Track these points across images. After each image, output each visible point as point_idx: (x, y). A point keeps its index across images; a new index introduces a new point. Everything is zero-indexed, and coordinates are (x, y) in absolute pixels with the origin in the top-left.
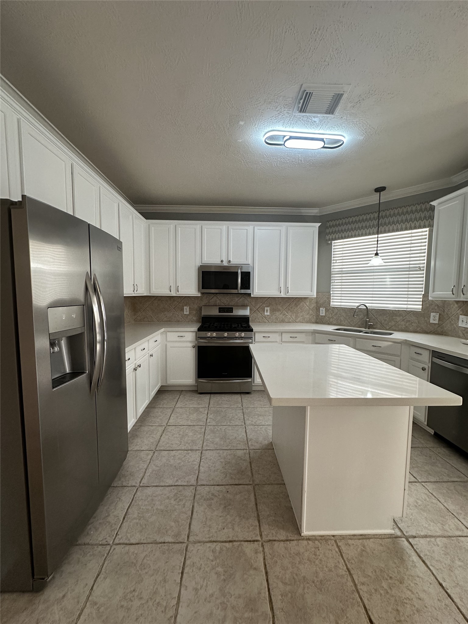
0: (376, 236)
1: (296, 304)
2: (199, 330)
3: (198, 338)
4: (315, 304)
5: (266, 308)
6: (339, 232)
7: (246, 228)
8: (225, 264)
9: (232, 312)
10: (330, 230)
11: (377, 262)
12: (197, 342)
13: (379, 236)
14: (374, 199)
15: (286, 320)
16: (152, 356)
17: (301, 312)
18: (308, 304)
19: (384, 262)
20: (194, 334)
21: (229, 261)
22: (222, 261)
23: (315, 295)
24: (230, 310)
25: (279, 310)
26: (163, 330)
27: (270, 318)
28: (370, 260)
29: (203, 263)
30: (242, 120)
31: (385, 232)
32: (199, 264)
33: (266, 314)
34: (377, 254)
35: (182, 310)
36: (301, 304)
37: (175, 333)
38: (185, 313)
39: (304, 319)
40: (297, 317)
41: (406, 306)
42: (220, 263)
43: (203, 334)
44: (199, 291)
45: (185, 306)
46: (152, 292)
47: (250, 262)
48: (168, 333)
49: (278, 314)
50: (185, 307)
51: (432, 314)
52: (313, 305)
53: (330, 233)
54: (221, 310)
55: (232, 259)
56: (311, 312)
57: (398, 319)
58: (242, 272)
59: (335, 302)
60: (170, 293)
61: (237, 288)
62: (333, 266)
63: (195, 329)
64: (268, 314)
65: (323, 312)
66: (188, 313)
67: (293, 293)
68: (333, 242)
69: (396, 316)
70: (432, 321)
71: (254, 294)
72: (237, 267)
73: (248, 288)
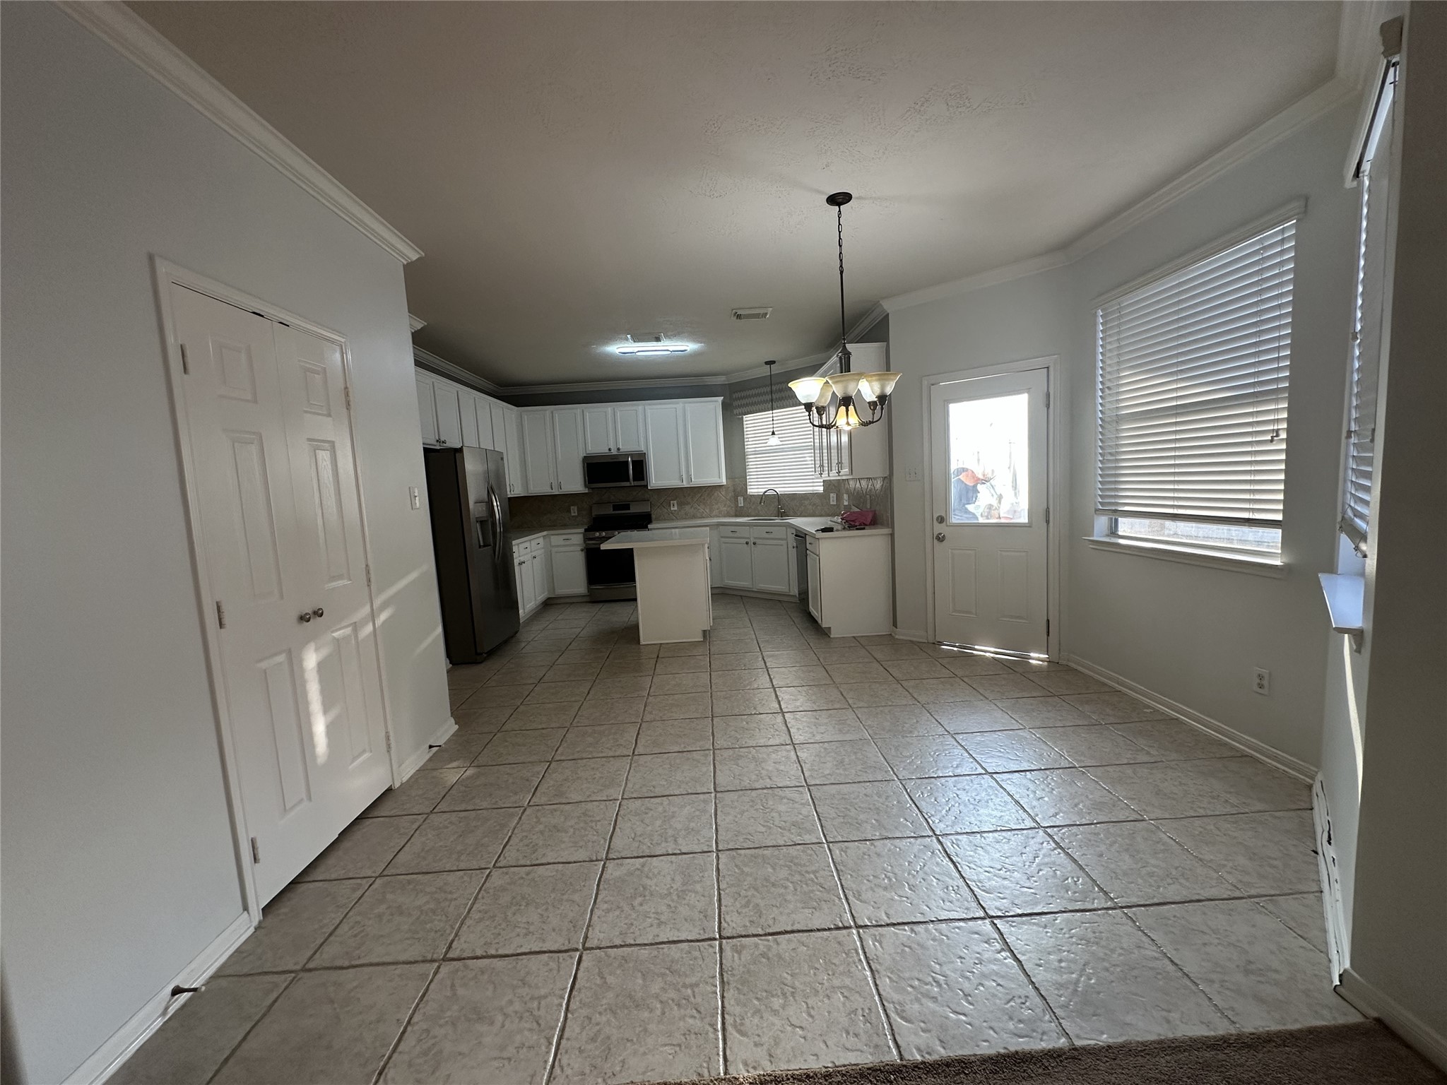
0: (771, 412)
1: (708, 494)
2: (586, 530)
3: (586, 539)
4: (733, 493)
5: (672, 502)
6: (747, 405)
7: (634, 408)
8: (614, 452)
9: (629, 509)
10: (739, 402)
11: (774, 441)
12: (584, 545)
13: (774, 411)
14: (765, 371)
15: (699, 515)
16: (535, 557)
17: (717, 504)
18: (723, 493)
19: (781, 441)
20: (581, 536)
21: (618, 449)
22: (610, 450)
23: (724, 481)
24: (627, 507)
25: (688, 503)
26: (545, 533)
27: (678, 514)
28: (768, 439)
29: (588, 452)
30: (594, 345)
31: (778, 408)
32: (582, 454)
33: (672, 509)
34: (773, 433)
35: (569, 511)
36: (716, 494)
37: (560, 536)
38: (573, 514)
39: (720, 512)
40: (711, 510)
41: (811, 488)
42: (607, 451)
43: (591, 535)
44: (586, 486)
45: (573, 505)
46: (530, 492)
47: (643, 448)
48: (552, 537)
49: (687, 508)
50: (572, 507)
51: (832, 495)
52: (730, 495)
53: (739, 406)
54: (616, 507)
55: (622, 445)
56: (728, 502)
57: (807, 502)
58: (633, 461)
59: (755, 489)
60: (550, 490)
61: (628, 480)
62: (747, 445)
63: (582, 530)
64: (676, 508)
65: (741, 503)
66: (576, 514)
67: (698, 481)
68: (744, 417)
69: (805, 500)
70: (832, 503)
71: (652, 485)
72: (627, 455)
73: (642, 479)
